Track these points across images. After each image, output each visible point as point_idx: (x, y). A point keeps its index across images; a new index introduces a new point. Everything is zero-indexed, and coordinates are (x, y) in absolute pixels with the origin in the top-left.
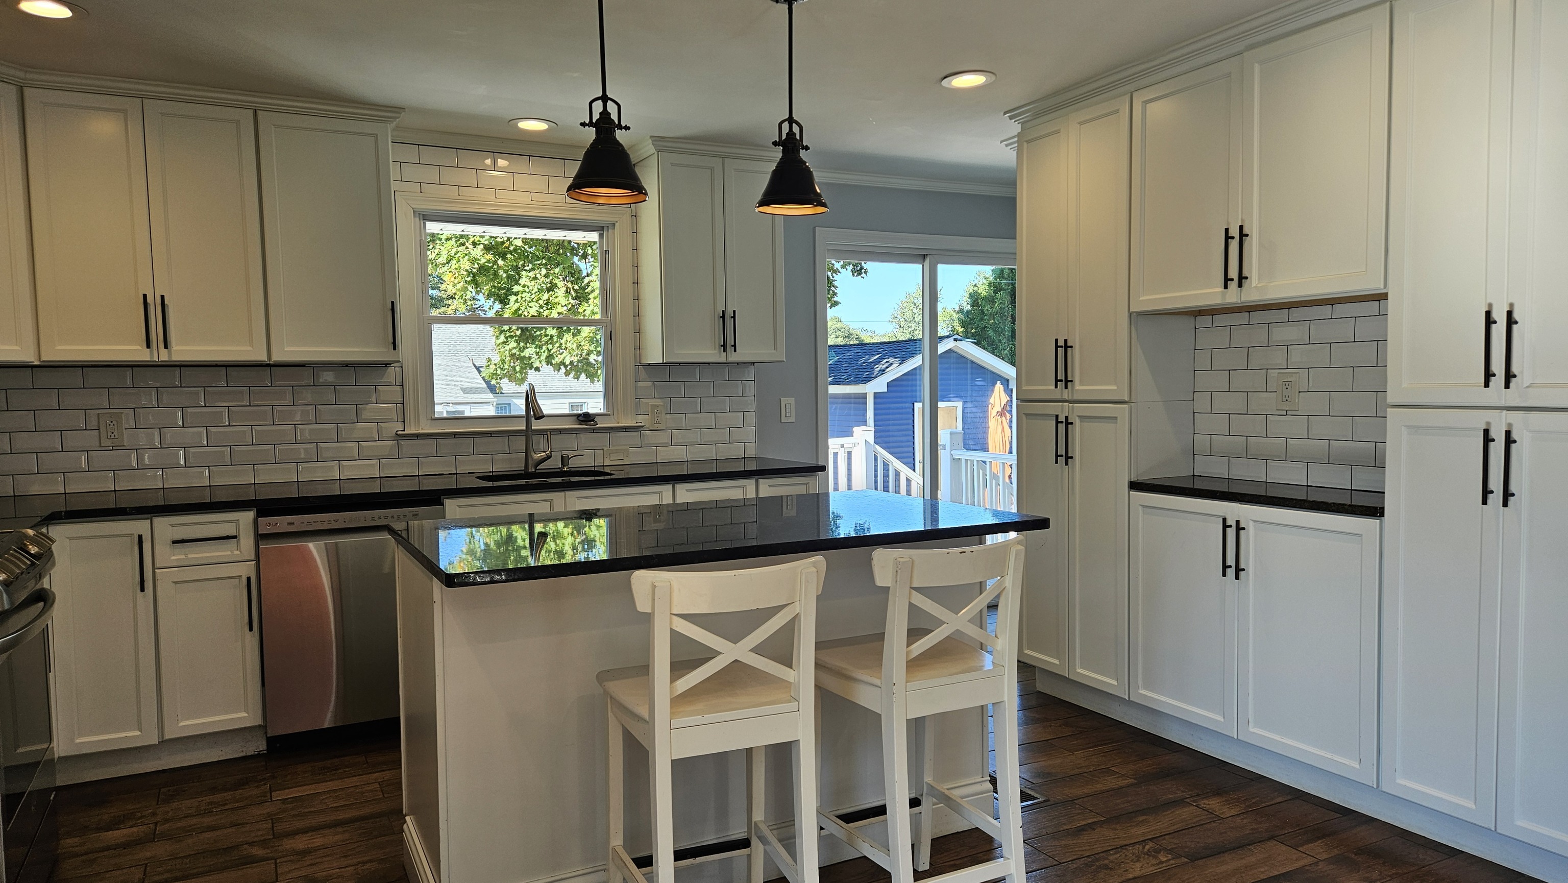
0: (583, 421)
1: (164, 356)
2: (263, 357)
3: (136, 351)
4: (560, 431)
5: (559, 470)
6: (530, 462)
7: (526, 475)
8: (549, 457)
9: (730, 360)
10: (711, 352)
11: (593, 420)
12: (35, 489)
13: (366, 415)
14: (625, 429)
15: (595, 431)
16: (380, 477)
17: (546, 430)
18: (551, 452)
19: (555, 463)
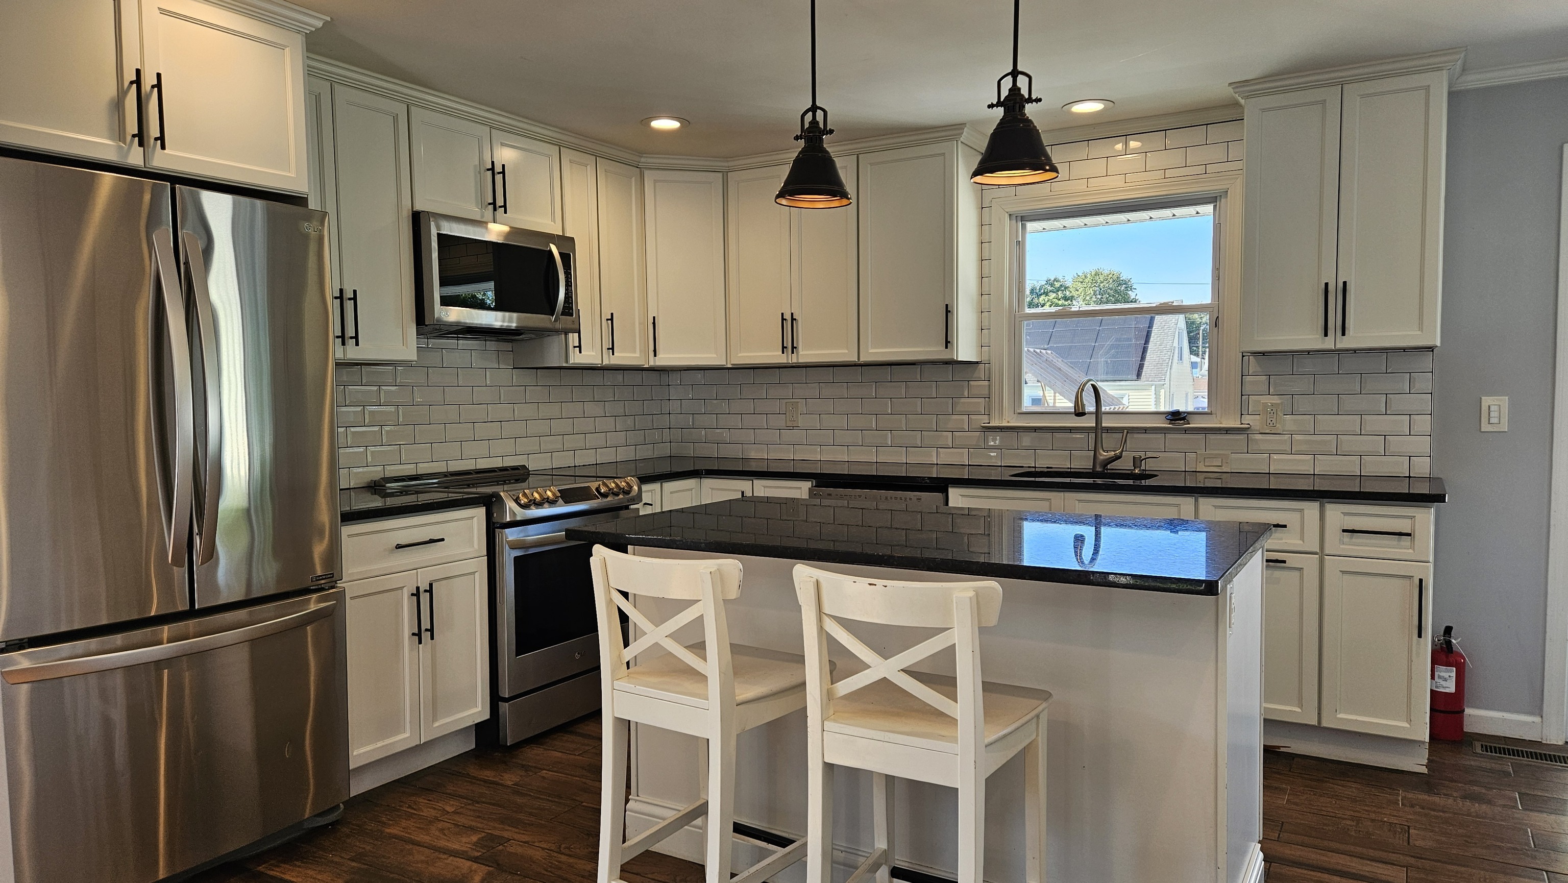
0: (1171, 420)
1: (793, 359)
2: (854, 358)
3: (775, 356)
4: (1145, 430)
5: (1129, 472)
6: (1098, 462)
7: (1092, 474)
8: (1118, 458)
9: (1339, 346)
10: (1311, 337)
11: (1184, 419)
12: (753, 455)
13: (958, 408)
14: (1228, 431)
15: (1186, 431)
16: (969, 465)
17: (1124, 428)
18: (1122, 451)
19: (1125, 465)
